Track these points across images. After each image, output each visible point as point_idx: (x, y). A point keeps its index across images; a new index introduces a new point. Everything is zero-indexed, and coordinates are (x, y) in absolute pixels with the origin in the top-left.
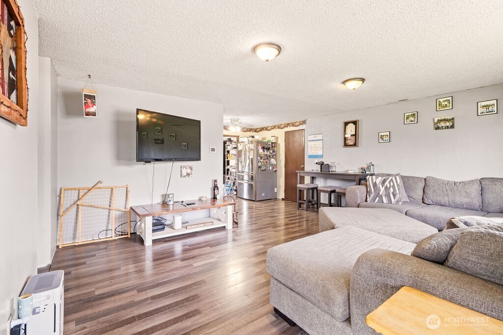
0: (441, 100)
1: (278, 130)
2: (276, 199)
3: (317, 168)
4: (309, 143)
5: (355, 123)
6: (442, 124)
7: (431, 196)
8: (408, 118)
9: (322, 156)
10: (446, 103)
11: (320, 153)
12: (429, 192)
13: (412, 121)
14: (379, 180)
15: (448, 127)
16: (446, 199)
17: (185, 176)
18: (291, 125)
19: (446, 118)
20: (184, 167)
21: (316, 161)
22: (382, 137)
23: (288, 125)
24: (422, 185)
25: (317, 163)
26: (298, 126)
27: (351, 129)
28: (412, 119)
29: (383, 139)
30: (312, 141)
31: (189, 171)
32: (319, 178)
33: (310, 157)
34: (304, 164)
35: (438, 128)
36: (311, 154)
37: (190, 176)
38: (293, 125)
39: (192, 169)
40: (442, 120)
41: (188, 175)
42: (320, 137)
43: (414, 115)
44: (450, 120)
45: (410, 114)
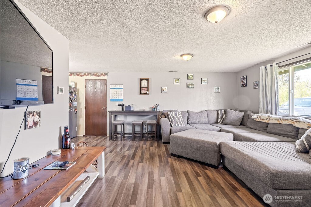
0: (190, 75)
1: (76, 77)
2: (76, 137)
3: (120, 109)
4: (111, 90)
5: (147, 80)
6: (190, 86)
7: (192, 120)
8: (176, 81)
9: (122, 100)
10: (191, 76)
11: (121, 98)
12: (191, 118)
13: (178, 83)
14: (174, 114)
15: (192, 88)
16: (197, 120)
17: (31, 127)
18: (92, 74)
19: (192, 83)
20: (30, 113)
21: (118, 103)
22: (163, 90)
23: (89, 74)
24: (187, 115)
25: (118, 105)
26: (100, 76)
27: (144, 83)
28: (178, 82)
29: (163, 91)
30: (114, 89)
31: (36, 119)
32: (120, 116)
33: (112, 100)
34: (106, 106)
35: (188, 88)
36: (112, 98)
37: (38, 125)
38: (94, 75)
39: (39, 116)
40: (190, 84)
41: (35, 124)
42: (121, 86)
43: (179, 80)
44: (193, 84)
45: (177, 79)
